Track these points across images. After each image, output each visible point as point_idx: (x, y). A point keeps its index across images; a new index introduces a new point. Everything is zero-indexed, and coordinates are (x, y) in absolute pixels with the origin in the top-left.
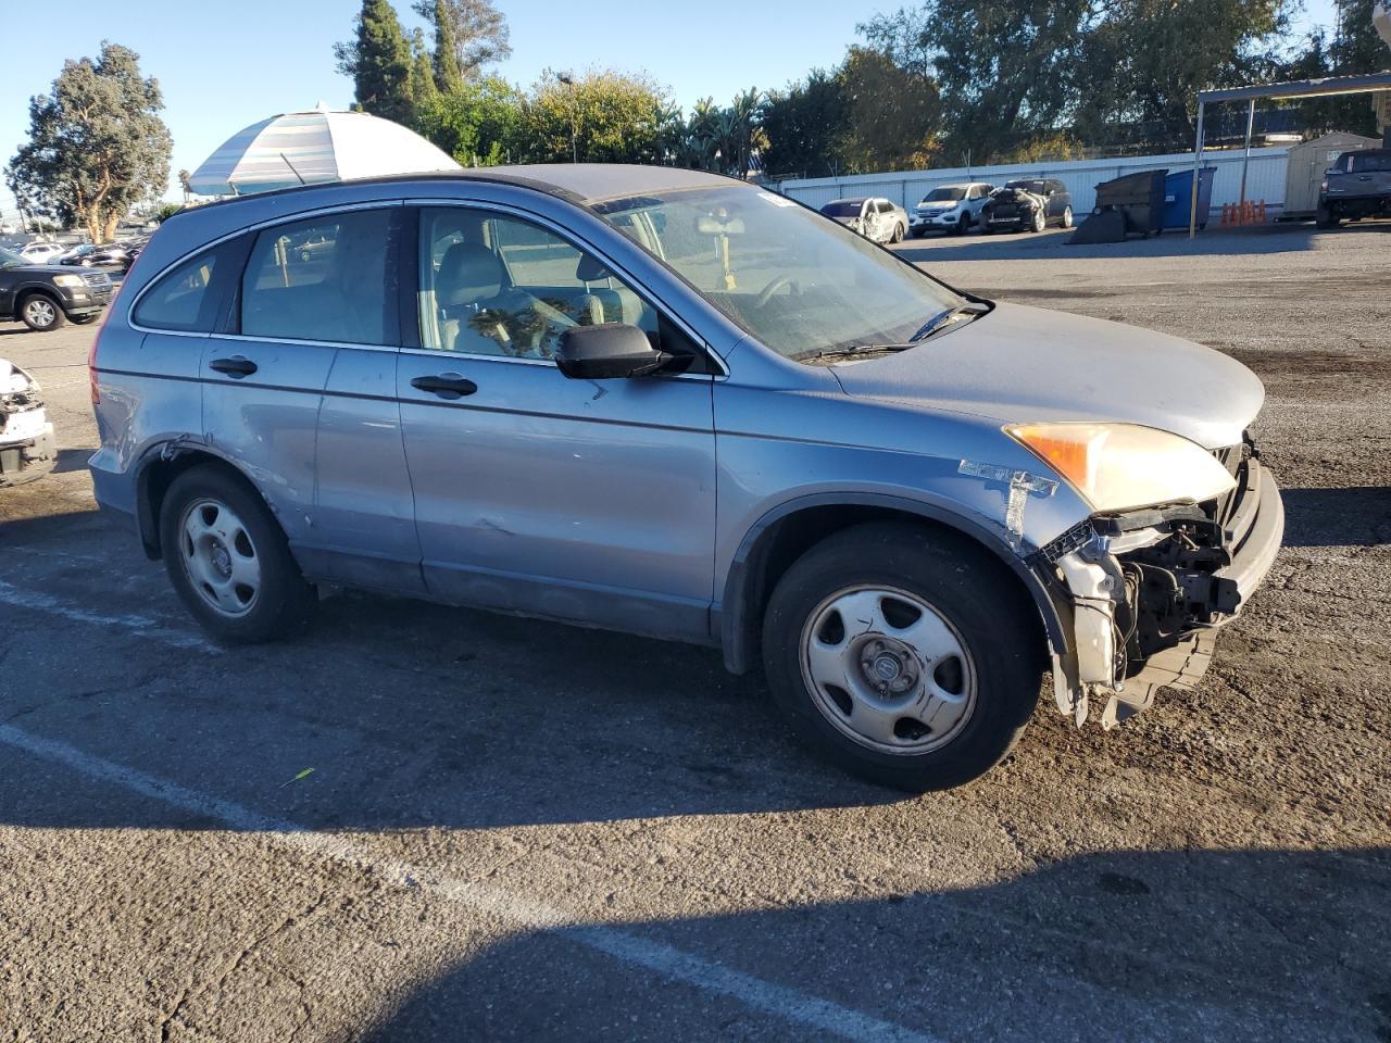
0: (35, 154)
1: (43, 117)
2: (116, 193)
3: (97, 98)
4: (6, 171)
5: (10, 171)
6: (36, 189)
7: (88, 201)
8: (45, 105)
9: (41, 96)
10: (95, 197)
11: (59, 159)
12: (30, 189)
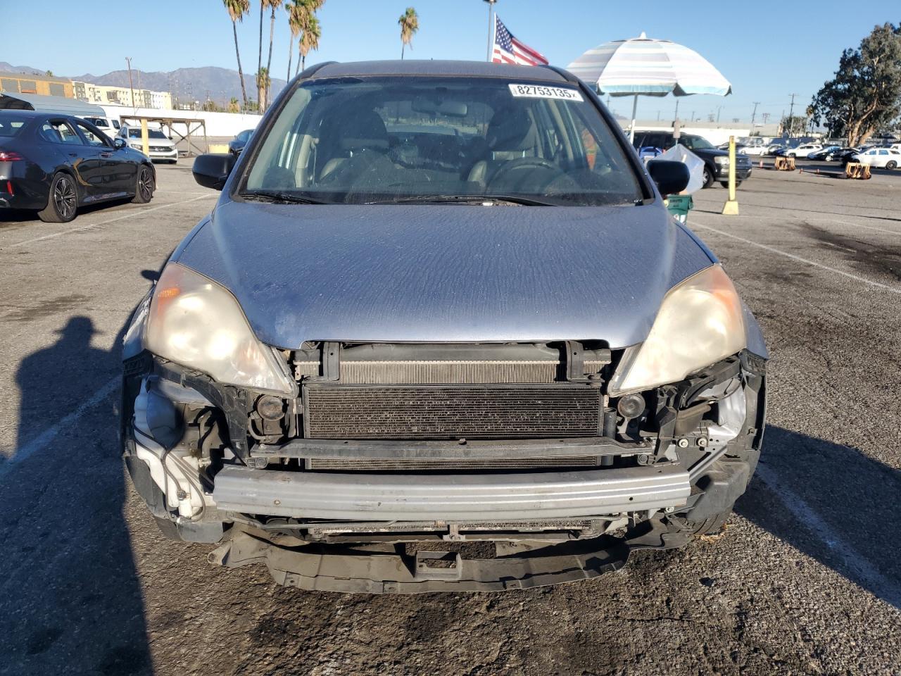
0: (834, 87)
1: (848, 62)
2: (876, 114)
3: (887, 50)
4: (814, 97)
5: (816, 98)
6: (828, 109)
7: (857, 118)
8: (852, 54)
9: (851, 50)
10: (862, 116)
11: (849, 90)
12: (825, 109)
